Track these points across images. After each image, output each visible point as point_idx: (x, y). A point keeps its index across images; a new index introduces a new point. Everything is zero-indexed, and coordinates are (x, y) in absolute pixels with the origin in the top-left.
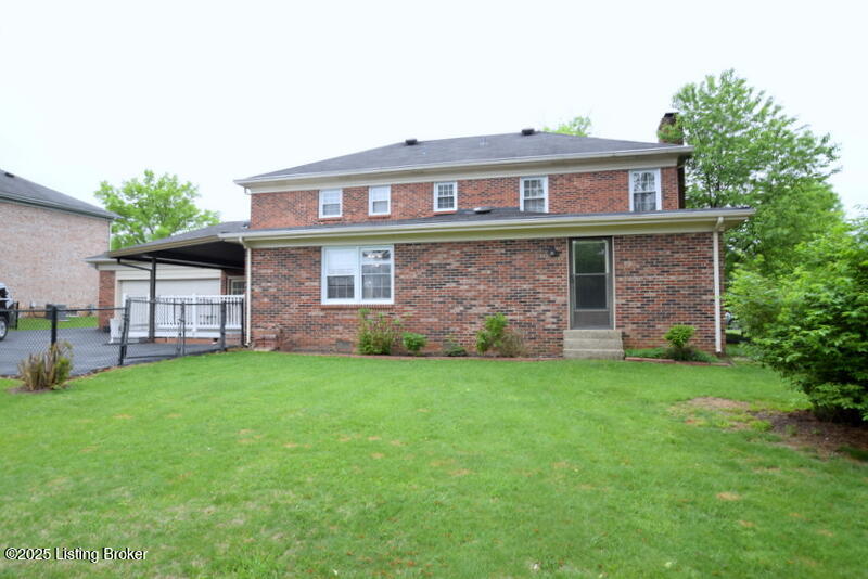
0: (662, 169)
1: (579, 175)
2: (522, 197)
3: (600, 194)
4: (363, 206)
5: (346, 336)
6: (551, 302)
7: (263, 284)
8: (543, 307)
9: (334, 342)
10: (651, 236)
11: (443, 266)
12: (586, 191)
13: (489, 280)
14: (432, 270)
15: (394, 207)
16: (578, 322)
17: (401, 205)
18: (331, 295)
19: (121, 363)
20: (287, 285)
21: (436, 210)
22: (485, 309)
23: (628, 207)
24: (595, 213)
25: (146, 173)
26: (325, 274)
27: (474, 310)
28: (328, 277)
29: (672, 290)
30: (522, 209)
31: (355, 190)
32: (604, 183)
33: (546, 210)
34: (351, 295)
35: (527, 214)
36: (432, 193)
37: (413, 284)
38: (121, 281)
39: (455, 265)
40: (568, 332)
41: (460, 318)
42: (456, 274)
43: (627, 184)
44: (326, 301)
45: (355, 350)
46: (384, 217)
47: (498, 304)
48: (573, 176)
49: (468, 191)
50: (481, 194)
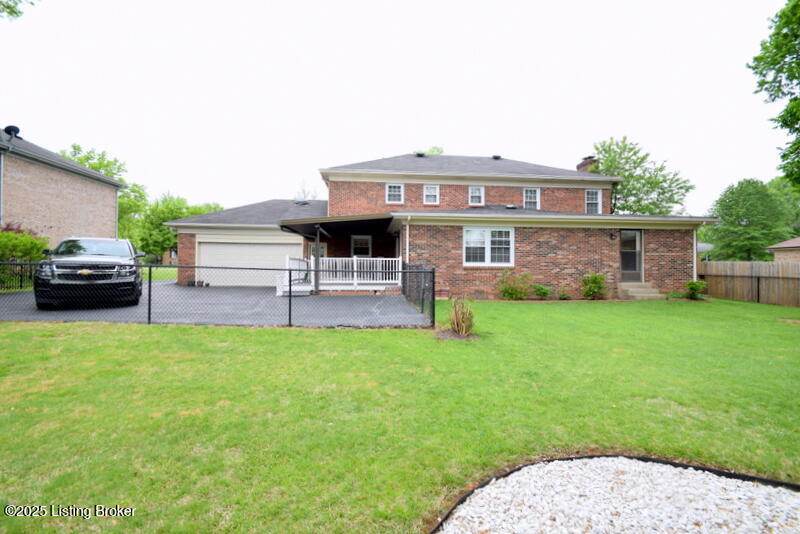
0: (603, 190)
1: (558, 189)
2: (524, 199)
3: (570, 201)
4: (419, 197)
5: (482, 288)
6: (610, 266)
7: (418, 251)
8: (606, 270)
9: (473, 292)
10: (663, 230)
11: (547, 243)
12: (562, 199)
13: (576, 252)
14: (540, 245)
15: (442, 200)
16: (624, 278)
17: (447, 198)
18: (468, 260)
20: (437, 252)
21: (471, 204)
22: (573, 271)
23: (585, 211)
25: (74, 147)
26: (464, 246)
27: (566, 271)
28: (467, 248)
29: (673, 261)
30: (524, 207)
31: (413, 185)
32: (572, 194)
33: (538, 207)
34: (482, 259)
36: (468, 192)
37: (528, 254)
38: (200, 243)
39: (554, 242)
40: (619, 284)
41: (557, 276)
42: (555, 248)
43: (584, 197)
44: (465, 264)
45: (491, 297)
46: (435, 206)
47: (580, 267)
48: (554, 189)
49: (492, 193)
50: (500, 196)
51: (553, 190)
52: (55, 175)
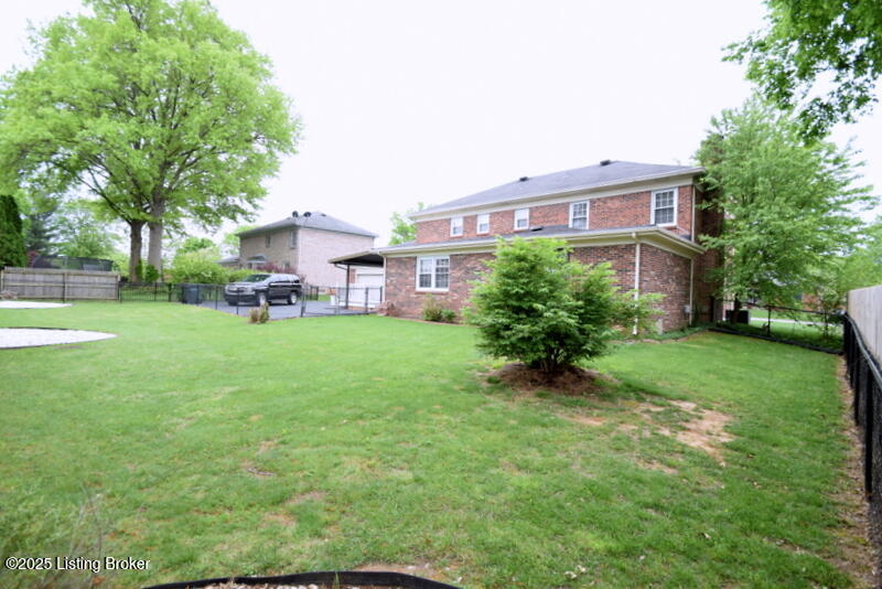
0: (679, 187)
1: (612, 198)
2: (571, 217)
3: (627, 212)
4: (474, 228)
12: (617, 210)
17: (495, 226)
18: (421, 286)
19: (302, 316)
20: (401, 279)
21: (516, 228)
23: (649, 221)
24: (621, 227)
26: (418, 273)
30: (571, 226)
31: (468, 217)
32: (630, 203)
33: (587, 228)
34: (430, 286)
35: (574, 230)
36: (513, 217)
37: (458, 280)
38: (359, 275)
43: (649, 203)
44: (419, 289)
46: (485, 235)
48: (607, 198)
49: (535, 215)
50: (544, 217)
51: (605, 200)
52: (331, 236)
